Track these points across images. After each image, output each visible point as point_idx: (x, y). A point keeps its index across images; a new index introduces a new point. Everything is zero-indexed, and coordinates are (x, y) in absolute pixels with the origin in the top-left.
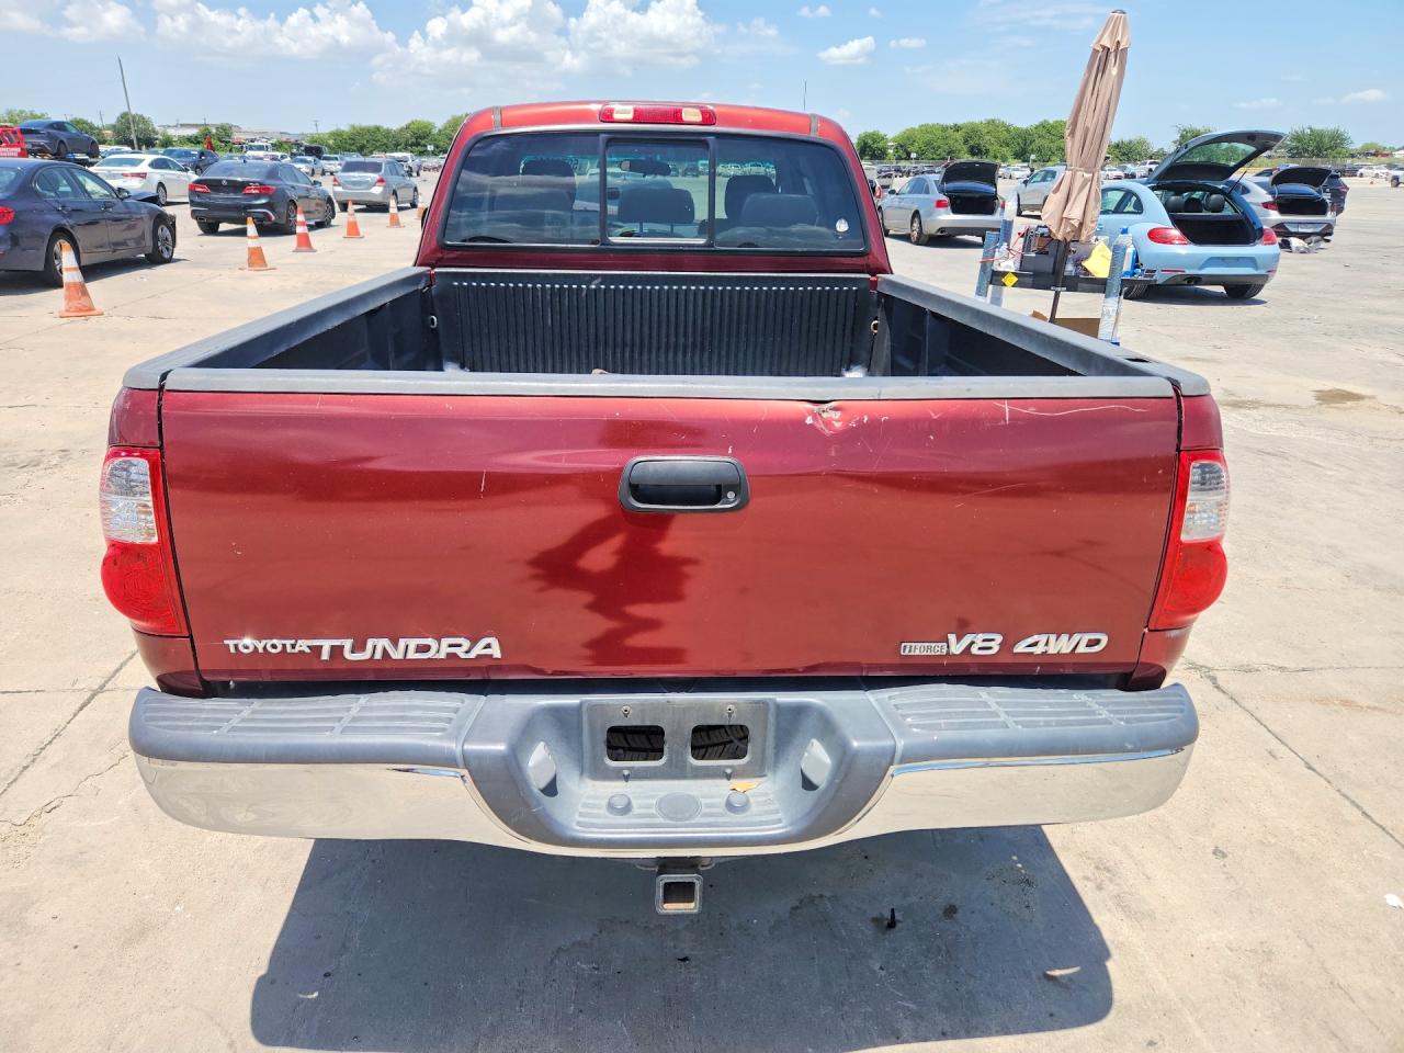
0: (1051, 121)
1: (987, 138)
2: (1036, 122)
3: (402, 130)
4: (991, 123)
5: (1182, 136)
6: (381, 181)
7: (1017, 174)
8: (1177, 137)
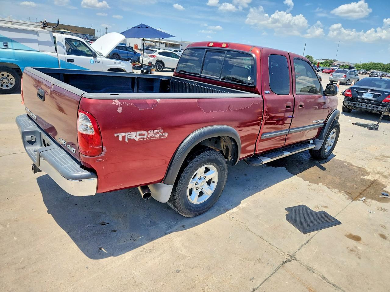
3: (387, 64)
6: (345, 76)
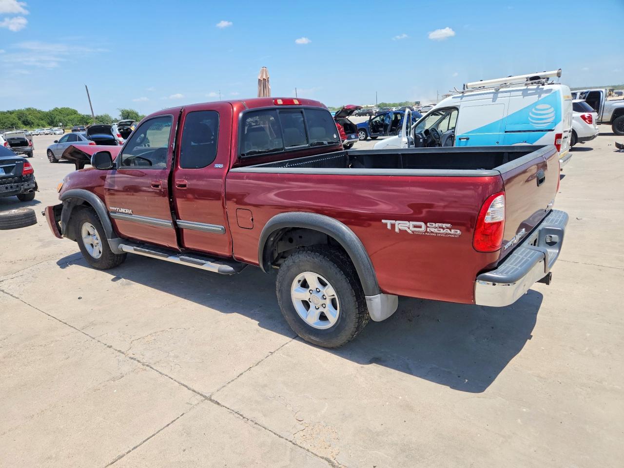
0: (59, 108)
1: (30, 116)
2: (52, 108)
4: (28, 110)
5: (122, 113)
7: (58, 132)
8: (121, 113)
